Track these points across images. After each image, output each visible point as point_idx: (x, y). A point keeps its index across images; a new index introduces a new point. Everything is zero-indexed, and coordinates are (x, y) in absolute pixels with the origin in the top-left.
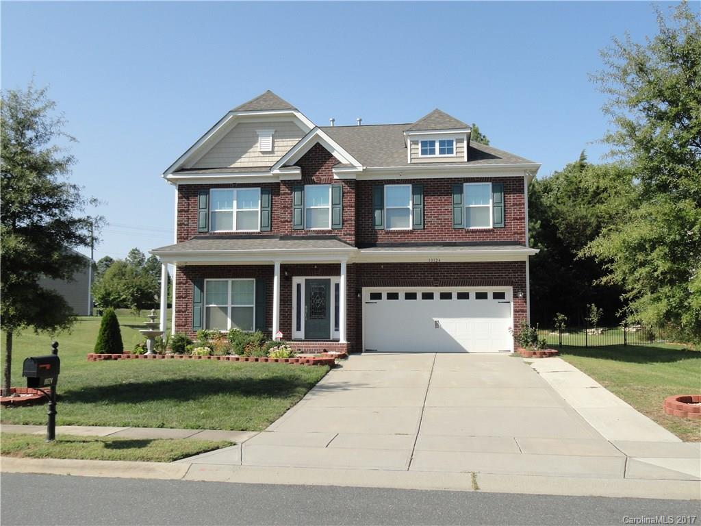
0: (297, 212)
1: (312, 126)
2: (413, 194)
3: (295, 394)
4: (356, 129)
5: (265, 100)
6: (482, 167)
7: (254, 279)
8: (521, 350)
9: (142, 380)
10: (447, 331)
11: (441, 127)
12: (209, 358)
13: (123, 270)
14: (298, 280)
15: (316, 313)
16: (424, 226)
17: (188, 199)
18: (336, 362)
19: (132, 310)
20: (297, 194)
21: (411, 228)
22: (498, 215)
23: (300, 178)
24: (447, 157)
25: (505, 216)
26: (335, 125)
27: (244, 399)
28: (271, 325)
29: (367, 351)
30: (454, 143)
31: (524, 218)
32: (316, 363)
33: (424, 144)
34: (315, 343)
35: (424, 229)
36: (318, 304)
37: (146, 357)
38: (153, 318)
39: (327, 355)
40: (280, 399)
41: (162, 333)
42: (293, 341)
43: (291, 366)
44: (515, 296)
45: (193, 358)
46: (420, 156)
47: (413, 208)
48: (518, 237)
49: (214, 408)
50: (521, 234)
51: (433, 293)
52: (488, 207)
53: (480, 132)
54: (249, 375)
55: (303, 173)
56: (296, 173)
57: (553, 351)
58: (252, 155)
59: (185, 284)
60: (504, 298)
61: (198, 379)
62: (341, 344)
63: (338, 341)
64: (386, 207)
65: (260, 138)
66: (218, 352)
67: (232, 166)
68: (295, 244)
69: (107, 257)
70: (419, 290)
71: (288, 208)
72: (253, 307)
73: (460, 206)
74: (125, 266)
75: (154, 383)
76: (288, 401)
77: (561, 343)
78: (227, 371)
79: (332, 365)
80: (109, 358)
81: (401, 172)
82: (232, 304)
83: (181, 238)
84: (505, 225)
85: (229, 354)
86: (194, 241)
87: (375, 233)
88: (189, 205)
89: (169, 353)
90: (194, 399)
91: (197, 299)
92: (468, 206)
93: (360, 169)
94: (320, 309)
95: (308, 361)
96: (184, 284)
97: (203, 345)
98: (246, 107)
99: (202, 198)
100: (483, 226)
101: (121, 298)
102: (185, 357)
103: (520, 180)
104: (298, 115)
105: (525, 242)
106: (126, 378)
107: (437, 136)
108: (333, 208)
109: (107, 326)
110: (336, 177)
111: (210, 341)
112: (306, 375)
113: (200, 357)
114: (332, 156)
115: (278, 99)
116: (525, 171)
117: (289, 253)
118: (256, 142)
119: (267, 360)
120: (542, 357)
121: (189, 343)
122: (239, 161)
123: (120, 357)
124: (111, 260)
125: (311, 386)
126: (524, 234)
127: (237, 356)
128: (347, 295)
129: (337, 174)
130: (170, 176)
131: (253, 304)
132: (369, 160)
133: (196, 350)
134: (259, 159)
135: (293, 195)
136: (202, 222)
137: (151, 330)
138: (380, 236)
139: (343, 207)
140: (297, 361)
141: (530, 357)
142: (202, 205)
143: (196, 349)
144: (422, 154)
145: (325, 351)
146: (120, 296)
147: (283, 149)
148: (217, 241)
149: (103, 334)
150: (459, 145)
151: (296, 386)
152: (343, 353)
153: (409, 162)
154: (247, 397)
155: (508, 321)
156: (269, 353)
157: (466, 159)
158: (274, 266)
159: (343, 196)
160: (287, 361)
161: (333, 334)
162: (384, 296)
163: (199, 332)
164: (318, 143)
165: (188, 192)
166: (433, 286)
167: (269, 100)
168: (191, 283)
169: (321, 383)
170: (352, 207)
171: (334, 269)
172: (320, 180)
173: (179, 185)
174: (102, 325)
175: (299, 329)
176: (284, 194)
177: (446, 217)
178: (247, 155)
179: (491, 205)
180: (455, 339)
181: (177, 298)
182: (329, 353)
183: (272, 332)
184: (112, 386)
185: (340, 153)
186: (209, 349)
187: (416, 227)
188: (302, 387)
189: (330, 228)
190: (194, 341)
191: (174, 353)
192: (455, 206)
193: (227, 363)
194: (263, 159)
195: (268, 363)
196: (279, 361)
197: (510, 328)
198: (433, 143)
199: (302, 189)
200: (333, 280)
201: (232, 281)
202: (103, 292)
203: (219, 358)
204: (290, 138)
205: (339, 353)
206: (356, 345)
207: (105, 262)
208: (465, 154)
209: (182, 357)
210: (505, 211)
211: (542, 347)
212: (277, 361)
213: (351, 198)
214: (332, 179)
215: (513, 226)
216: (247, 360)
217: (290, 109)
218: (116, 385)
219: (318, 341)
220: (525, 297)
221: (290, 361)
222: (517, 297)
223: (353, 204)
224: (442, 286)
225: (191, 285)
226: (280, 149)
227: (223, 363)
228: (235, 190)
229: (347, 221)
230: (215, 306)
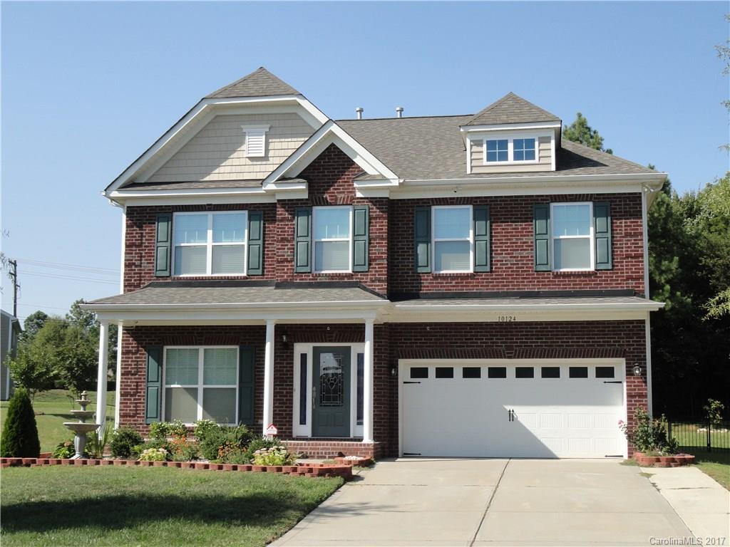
0: (301, 247)
1: (323, 120)
2: (475, 219)
3: (283, 520)
4: (394, 123)
5: (256, 82)
6: (578, 179)
7: (237, 347)
8: (639, 455)
9: (59, 497)
10: (526, 426)
11: (516, 119)
12: (165, 464)
13: (62, 331)
14: (301, 348)
15: (328, 399)
16: (491, 268)
17: (140, 227)
18: (354, 472)
19: (69, 392)
20: (302, 221)
21: (471, 271)
22: (603, 251)
23: (306, 196)
24: (525, 165)
25: (613, 251)
26: (363, 118)
27: (204, 527)
28: (260, 416)
29: (406, 455)
30: (537, 143)
31: (642, 256)
32: (323, 472)
33: (491, 145)
34: (326, 442)
35: (491, 272)
36: (332, 384)
37: (72, 462)
38: (84, 405)
39: (342, 462)
40: (259, 527)
41: (98, 426)
42: (294, 439)
43: (285, 478)
44: (629, 373)
45: (141, 465)
46: (485, 162)
47: (475, 241)
48: (632, 283)
49: (158, 540)
50: (637, 279)
51: (532, 368)
52: (588, 239)
53: (589, 125)
54: (220, 490)
55: (311, 189)
56: (299, 189)
57: (688, 456)
58: (236, 162)
59: (136, 352)
60: (613, 377)
61: (143, 495)
62: (364, 445)
63: (360, 439)
64: (434, 240)
65: (247, 137)
66: (178, 456)
67: (207, 179)
68: (297, 294)
69: (39, 313)
70: (484, 364)
71: (288, 241)
72: (235, 389)
73: (545, 237)
74: (65, 326)
75: (76, 501)
76: (271, 531)
77: (709, 445)
78: (188, 485)
79: (347, 476)
80: (18, 464)
81: (458, 186)
82: (204, 384)
83: (130, 286)
84: (613, 266)
85: (196, 458)
86: (148, 290)
87: (418, 277)
88: (142, 236)
89: (107, 456)
90: (130, 527)
91: (153, 376)
92: (557, 237)
93: (395, 183)
94: (335, 391)
95: (311, 471)
96: (133, 354)
97: (156, 446)
98: (227, 93)
99: (162, 227)
100: (581, 267)
101: (52, 374)
102: (130, 463)
103: (636, 198)
104: (304, 103)
105: (643, 291)
106: (37, 494)
107: (510, 133)
108: (354, 241)
109: (16, 415)
110: (359, 195)
111: (170, 440)
112: (304, 491)
113: (151, 464)
114: (354, 163)
115: (275, 79)
116: (643, 185)
117: (288, 309)
118: (242, 143)
119: (249, 469)
120: (670, 466)
121: (137, 441)
122: (217, 171)
123: (34, 462)
124: (46, 316)
125: (309, 508)
126: (643, 279)
127: (207, 462)
128: (375, 371)
129: (361, 189)
130: (115, 194)
131: (235, 384)
132: (409, 170)
133: (147, 453)
134: (246, 169)
135: (295, 222)
136: (161, 262)
137: (80, 422)
138: (425, 283)
139: (370, 240)
140: (295, 470)
141: (651, 465)
142: (162, 236)
143: (145, 451)
144: (488, 160)
145: (341, 455)
146: (48, 371)
147: (282, 153)
148: (183, 290)
149: (11, 428)
150: (544, 146)
151: (288, 508)
152: (368, 458)
153: (469, 172)
154: (209, 524)
155: (619, 412)
156: (253, 457)
157: (553, 168)
158: (266, 326)
159: (370, 223)
160: (279, 470)
161: (354, 430)
162: (432, 373)
163: (154, 424)
164: (333, 145)
165: (140, 217)
166: (505, 358)
167: (262, 81)
168: (144, 352)
169: (326, 504)
170: (383, 239)
171: (354, 332)
172: (336, 199)
173: (128, 207)
174: (9, 414)
175: (303, 421)
176: (282, 220)
177: (525, 254)
178: (228, 162)
179: (591, 236)
180: (539, 438)
181: (122, 374)
182: (347, 458)
183: (262, 425)
184: (14, 506)
185: (365, 159)
186: (166, 452)
187: (479, 269)
188: (294, 510)
189: (350, 271)
190: (145, 440)
191: (115, 456)
192: (538, 237)
193: (190, 472)
194: (251, 168)
195: (251, 472)
196: (268, 471)
197: (621, 422)
198: (504, 144)
199: (308, 213)
200: (355, 348)
201: (205, 350)
202: (24, 365)
203: (179, 465)
204: (292, 138)
205: (359, 459)
206: (388, 447)
207: (35, 321)
208: (553, 160)
209: (124, 463)
210: (613, 244)
211: (671, 451)
212: (264, 469)
213: (382, 226)
214: (353, 198)
215: (626, 267)
216: (220, 468)
217: (292, 94)
218: (21, 504)
219: (331, 440)
220: (644, 374)
221: (284, 471)
222: (633, 375)
223: (385, 235)
224: (518, 357)
225: (144, 355)
226: (278, 153)
227: (185, 472)
228: (210, 214)
229: (375, 260)
230: (179, 386)
